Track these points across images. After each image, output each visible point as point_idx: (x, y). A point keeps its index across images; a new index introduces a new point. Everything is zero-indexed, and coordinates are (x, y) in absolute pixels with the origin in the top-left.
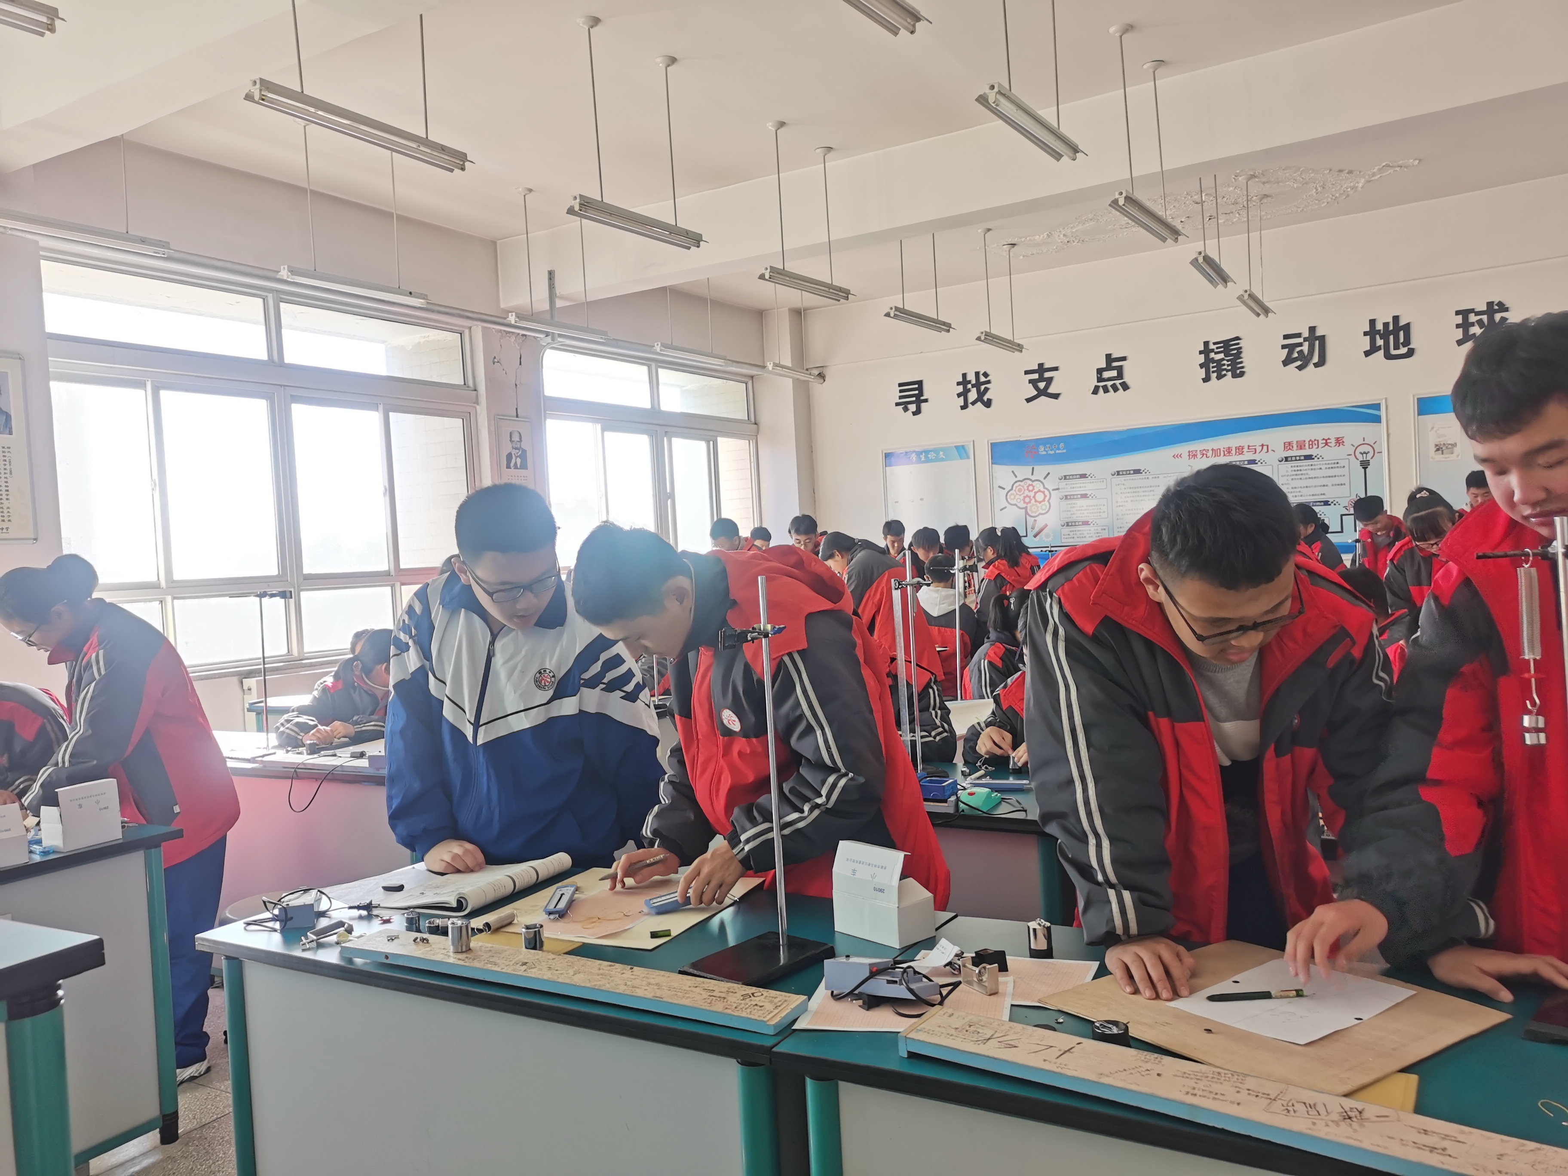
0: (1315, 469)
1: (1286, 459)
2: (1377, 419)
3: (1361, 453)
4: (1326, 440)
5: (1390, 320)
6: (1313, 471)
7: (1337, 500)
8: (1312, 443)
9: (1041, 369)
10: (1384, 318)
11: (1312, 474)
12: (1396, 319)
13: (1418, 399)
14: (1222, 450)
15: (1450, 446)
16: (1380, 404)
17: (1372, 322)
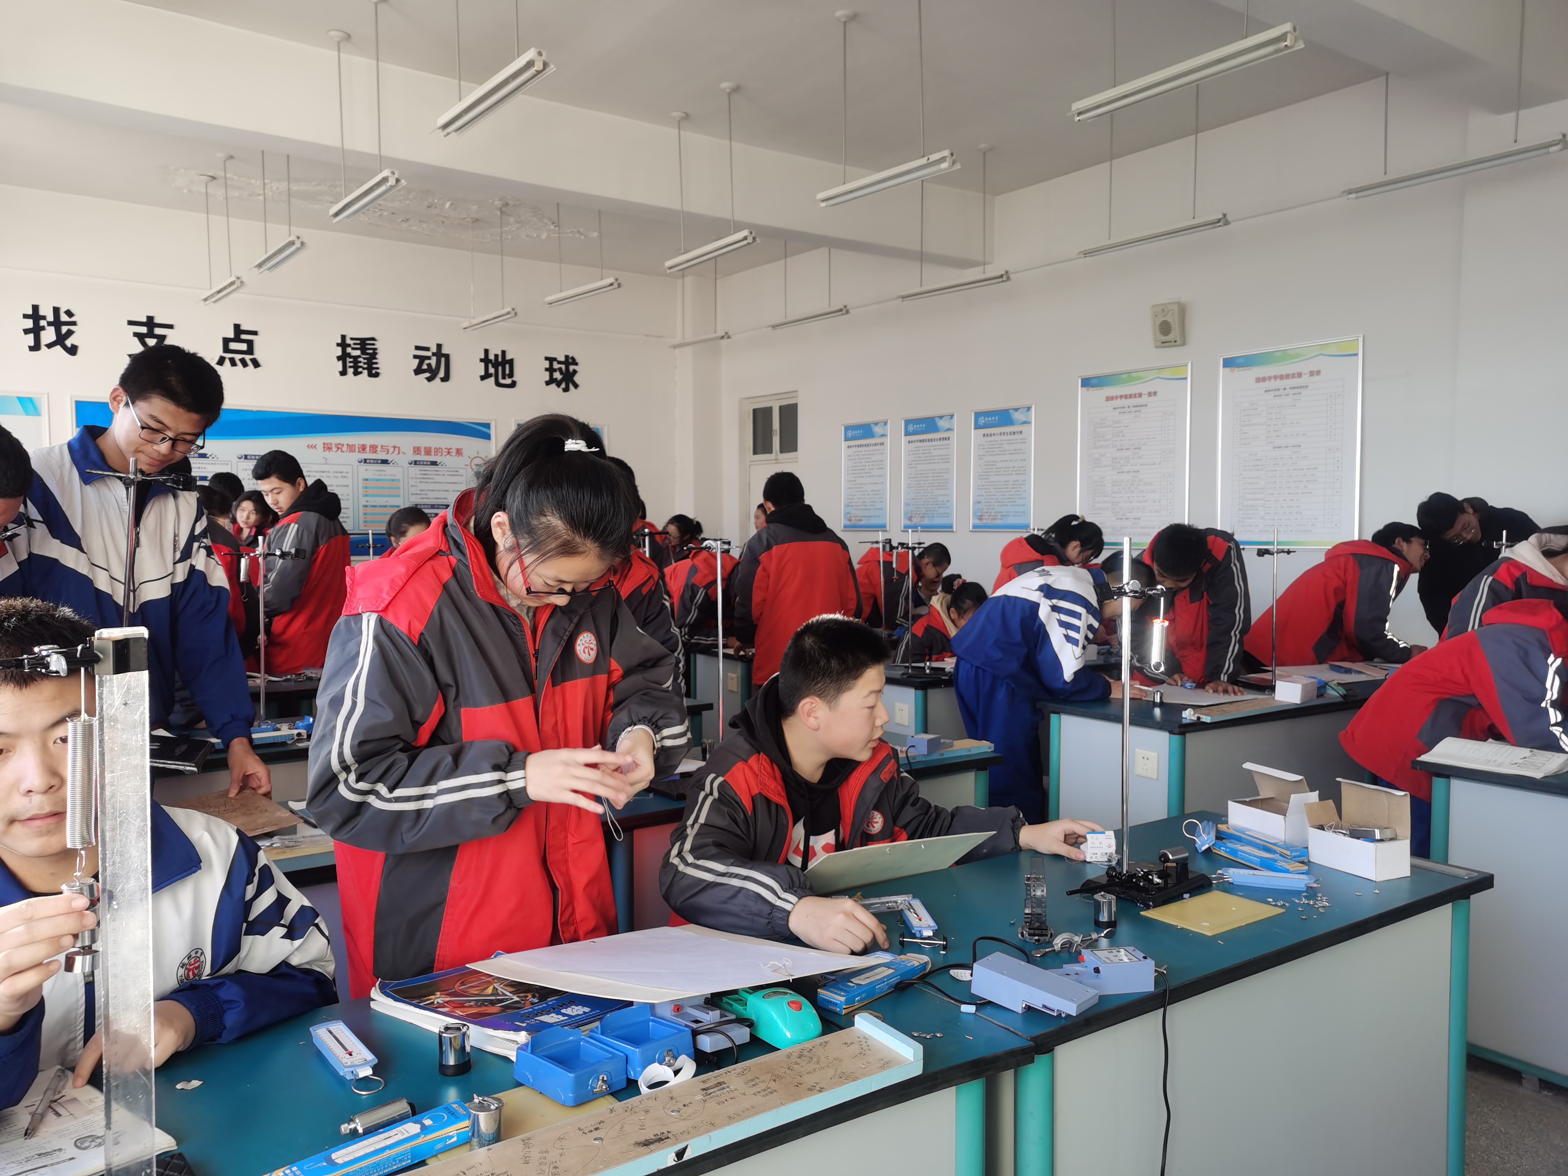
0: (439, 475)
1: (416, 463)
2: (486, 436)
4: (449, 449)
5: (500, 353)
6: (437, 477)
8: (438, 451)
9: (150, 323)
10: (495, 350)
11: (438, 479)
12: (504, 352)
14: (357, 446)
16: (490, 424)
17: (486, 351)
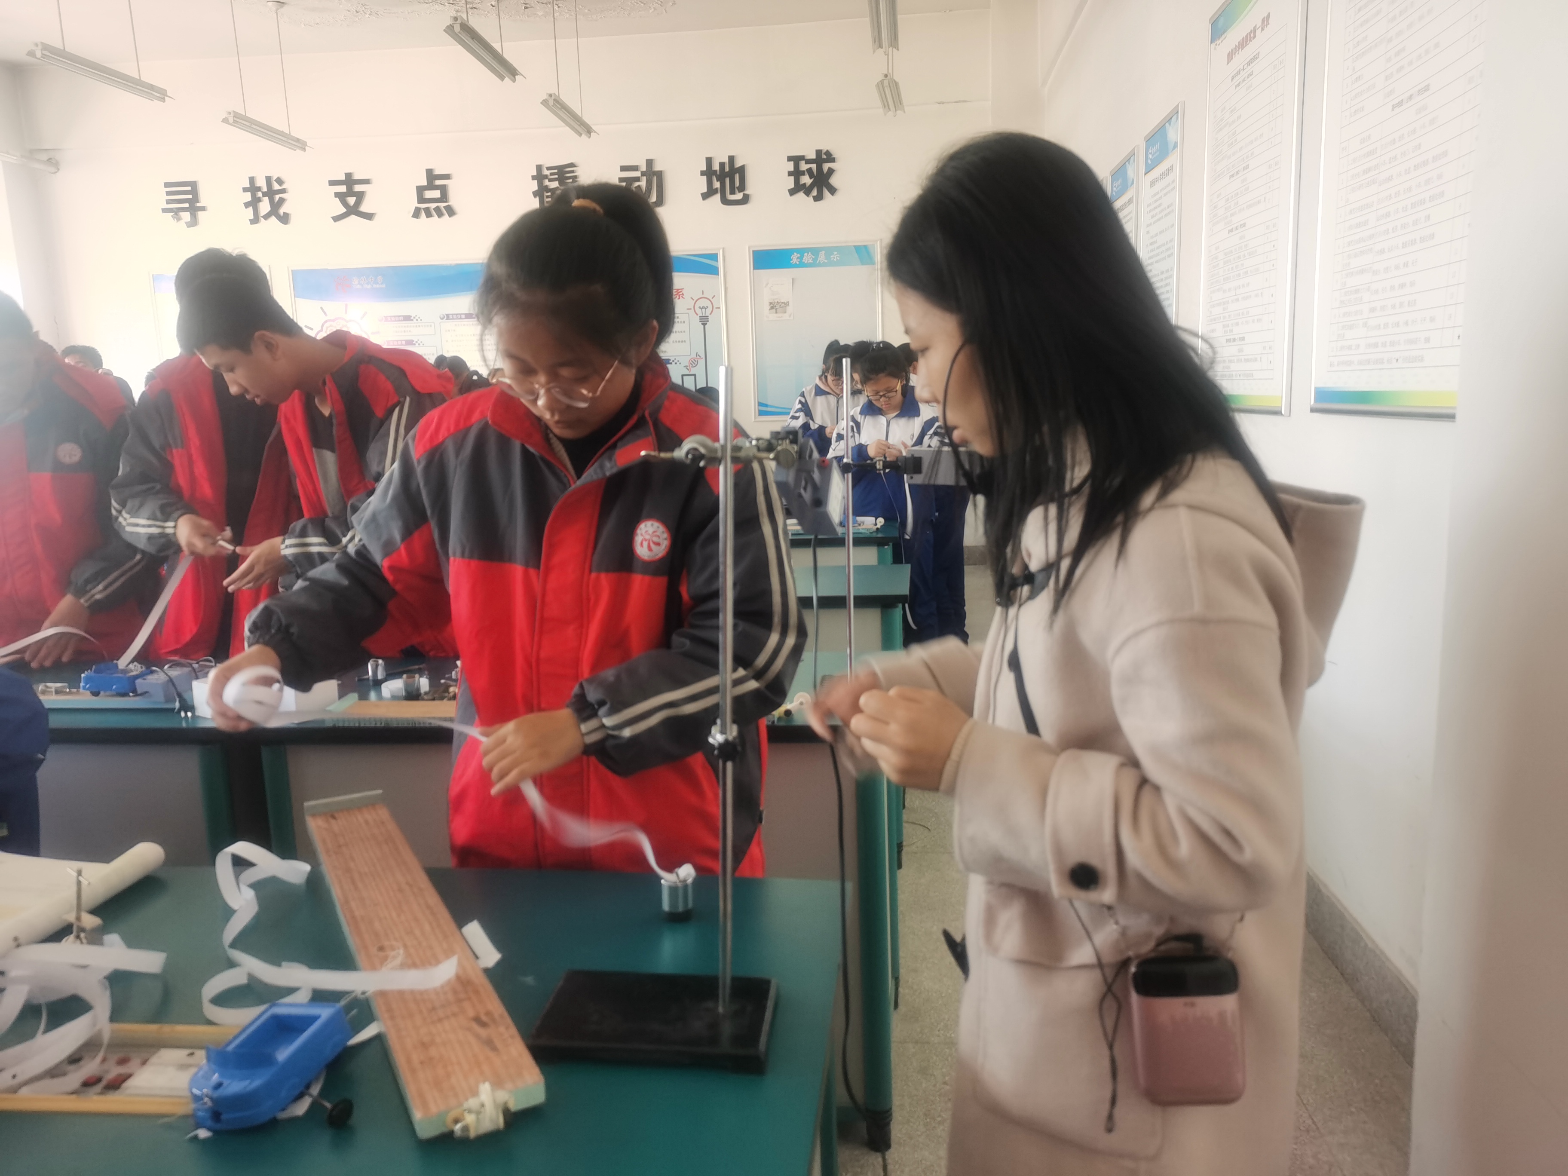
2: (714, 271)
3: (700, 307)
5: (726, 160)
7: (678, 358)
9: (349, 181)
10: (720, 158)
12: (732, 159)
13: (753, 251)
15: (783, 305)
16: (717, 254)
